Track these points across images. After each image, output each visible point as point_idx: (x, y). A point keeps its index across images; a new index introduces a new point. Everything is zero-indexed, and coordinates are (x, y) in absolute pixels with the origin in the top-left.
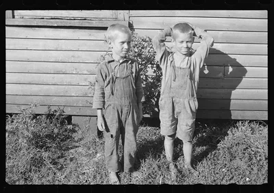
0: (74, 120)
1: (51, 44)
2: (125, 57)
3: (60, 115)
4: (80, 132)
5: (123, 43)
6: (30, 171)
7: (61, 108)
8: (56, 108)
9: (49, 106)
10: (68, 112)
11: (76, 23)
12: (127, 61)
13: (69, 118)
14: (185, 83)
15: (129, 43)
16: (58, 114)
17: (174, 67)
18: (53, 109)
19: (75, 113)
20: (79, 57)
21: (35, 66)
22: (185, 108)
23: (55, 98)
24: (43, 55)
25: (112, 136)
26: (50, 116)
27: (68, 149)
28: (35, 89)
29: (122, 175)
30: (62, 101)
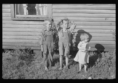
0: (34, 51)
1: (27, 26)
2: (50, 29)
3: (29, 50)
4: (36, 55)
5: (50, 25)
6: (20, 66)
7: (30, 47)
8: (28, 47)
9: (26, 47)
10: (32, 48)
11: (35, 19)
12: (51, 31)
13: (33, 51)
14: (67, 37)
15: (51, 25)
16: (29, 49)
17: (63, 32)
18: (27, 47)
19: (34, 49)
20: (36, 30)
21: (21, 33)
22: (67, 46)
23: (28, 44)
24: (24, 30)
25: (45, 54)
26: (26, 50)
27: (32, 61)
28: (21, 41)
29: (49, 68)
30: (30, 45)
